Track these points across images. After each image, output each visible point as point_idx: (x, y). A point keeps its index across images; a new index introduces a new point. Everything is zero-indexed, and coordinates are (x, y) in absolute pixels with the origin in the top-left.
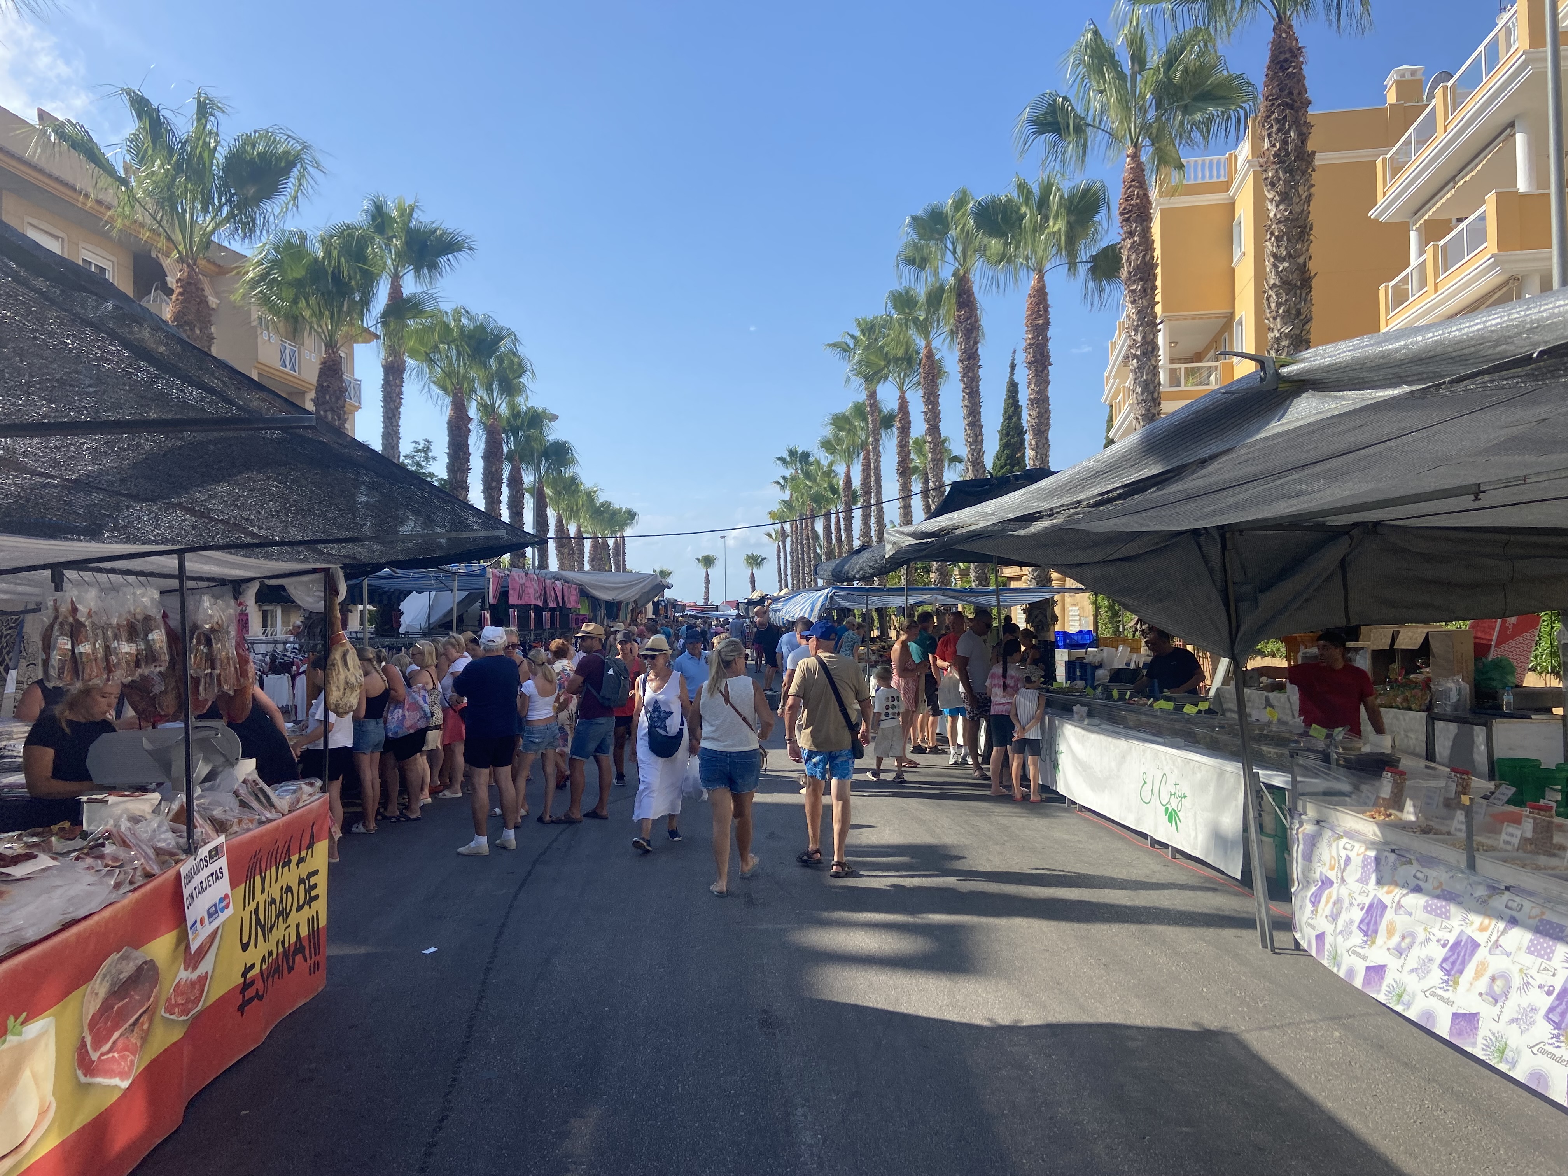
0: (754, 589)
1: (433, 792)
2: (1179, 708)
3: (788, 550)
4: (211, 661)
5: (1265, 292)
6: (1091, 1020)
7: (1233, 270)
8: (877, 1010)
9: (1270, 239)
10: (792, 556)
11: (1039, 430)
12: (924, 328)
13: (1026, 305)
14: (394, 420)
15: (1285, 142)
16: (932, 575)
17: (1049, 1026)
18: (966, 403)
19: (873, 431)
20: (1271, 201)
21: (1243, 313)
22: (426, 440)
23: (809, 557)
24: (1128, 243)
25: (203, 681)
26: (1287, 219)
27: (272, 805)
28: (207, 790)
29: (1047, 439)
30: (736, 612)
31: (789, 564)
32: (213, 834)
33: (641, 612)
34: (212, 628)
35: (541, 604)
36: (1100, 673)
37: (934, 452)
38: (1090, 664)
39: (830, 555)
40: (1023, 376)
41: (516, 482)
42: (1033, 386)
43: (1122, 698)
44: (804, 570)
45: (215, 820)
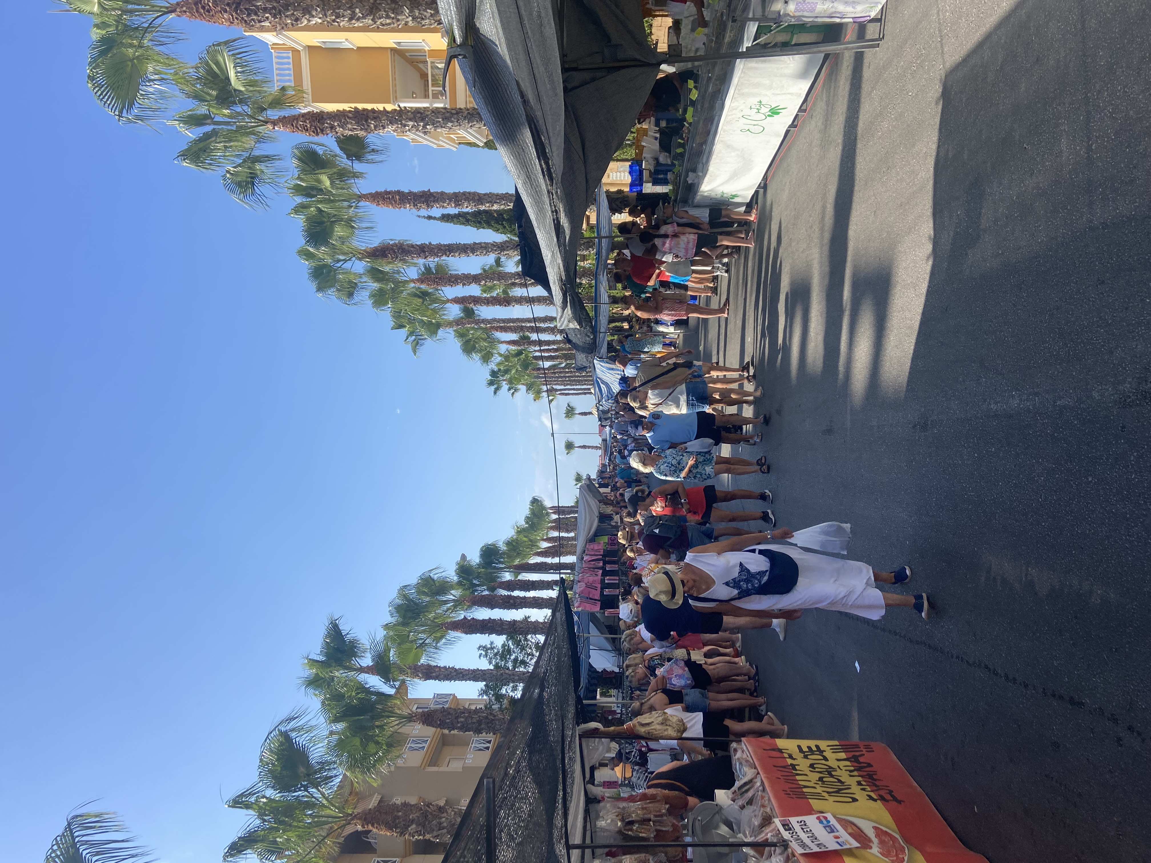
0: (590, 413)
1: (737, 655)
2: (693, 103)
3: (562, 387)
4: (645, 821)
5: (378, 27)
6: (931, 183)
7: (358, 48)
8: (916, 344)
9: (338, 22)
10: (568, 384)
11: (478, 200)
12: (399, 285)
13: (385, 208)
14: (464, 673)
15: (265, 10)
16: (584, 282)
17: (935, 214)
18: (457, 254)
19: (477, 324)
20: (309, 21)
21: (392, 41)
22: (479, 649)
23: (568, 372)
24: (339, 130)
25: (659, 828)
26: (323, 9)
27: (751, 781)
28: (739, 828)
29: (485, 195)
30: (607, 427)
31: (572, 387)
32: (772, 826)
33: (606, 497)
34: (620, 820)
35: (601, 571)
36: (662, 160)
37: (492, 279)
38: (655, 167)
39: (566, 357)
40: (437, 211)
41: (510, 586)
42: (445, 204)
43: (682, 146)
44: (578, 376)
45: (762, 824)
